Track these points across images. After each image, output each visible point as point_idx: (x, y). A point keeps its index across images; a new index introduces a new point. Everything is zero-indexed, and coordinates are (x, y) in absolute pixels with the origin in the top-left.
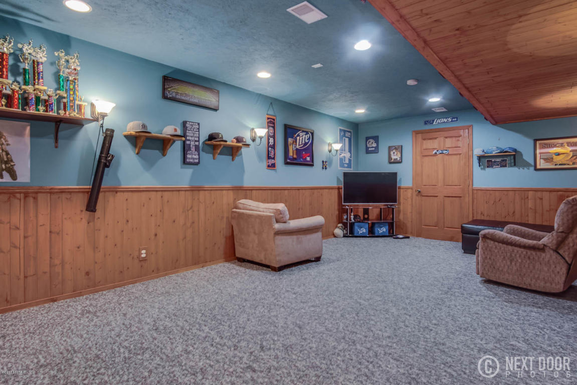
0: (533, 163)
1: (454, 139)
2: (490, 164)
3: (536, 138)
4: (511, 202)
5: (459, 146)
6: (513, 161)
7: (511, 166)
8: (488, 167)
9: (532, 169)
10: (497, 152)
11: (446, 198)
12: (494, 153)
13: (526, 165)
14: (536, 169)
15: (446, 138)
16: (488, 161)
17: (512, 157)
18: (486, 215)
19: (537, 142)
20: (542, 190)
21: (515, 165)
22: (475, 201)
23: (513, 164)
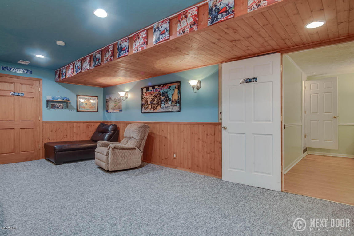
0: (75, 107)
1: (28, 86)
2: (53, 107)
3: (77, 94)
4: (65, 129)
5: (32, 92)
6: (66, 105)
7: (65, 109)
8: (52, 108)
9: (75, 110)
10: (61, 99)
11: (22, 130)
12: (59, 100)
13: (72, 108)
14: (77, 111)
15: (22, 84)
16: (52, 104)
17: (66, 103)
18: (51, 139)
19: (78, 96)
20: (80, 123)
21: (67, 108)
22: (44, 130)
23: (66, 107)
